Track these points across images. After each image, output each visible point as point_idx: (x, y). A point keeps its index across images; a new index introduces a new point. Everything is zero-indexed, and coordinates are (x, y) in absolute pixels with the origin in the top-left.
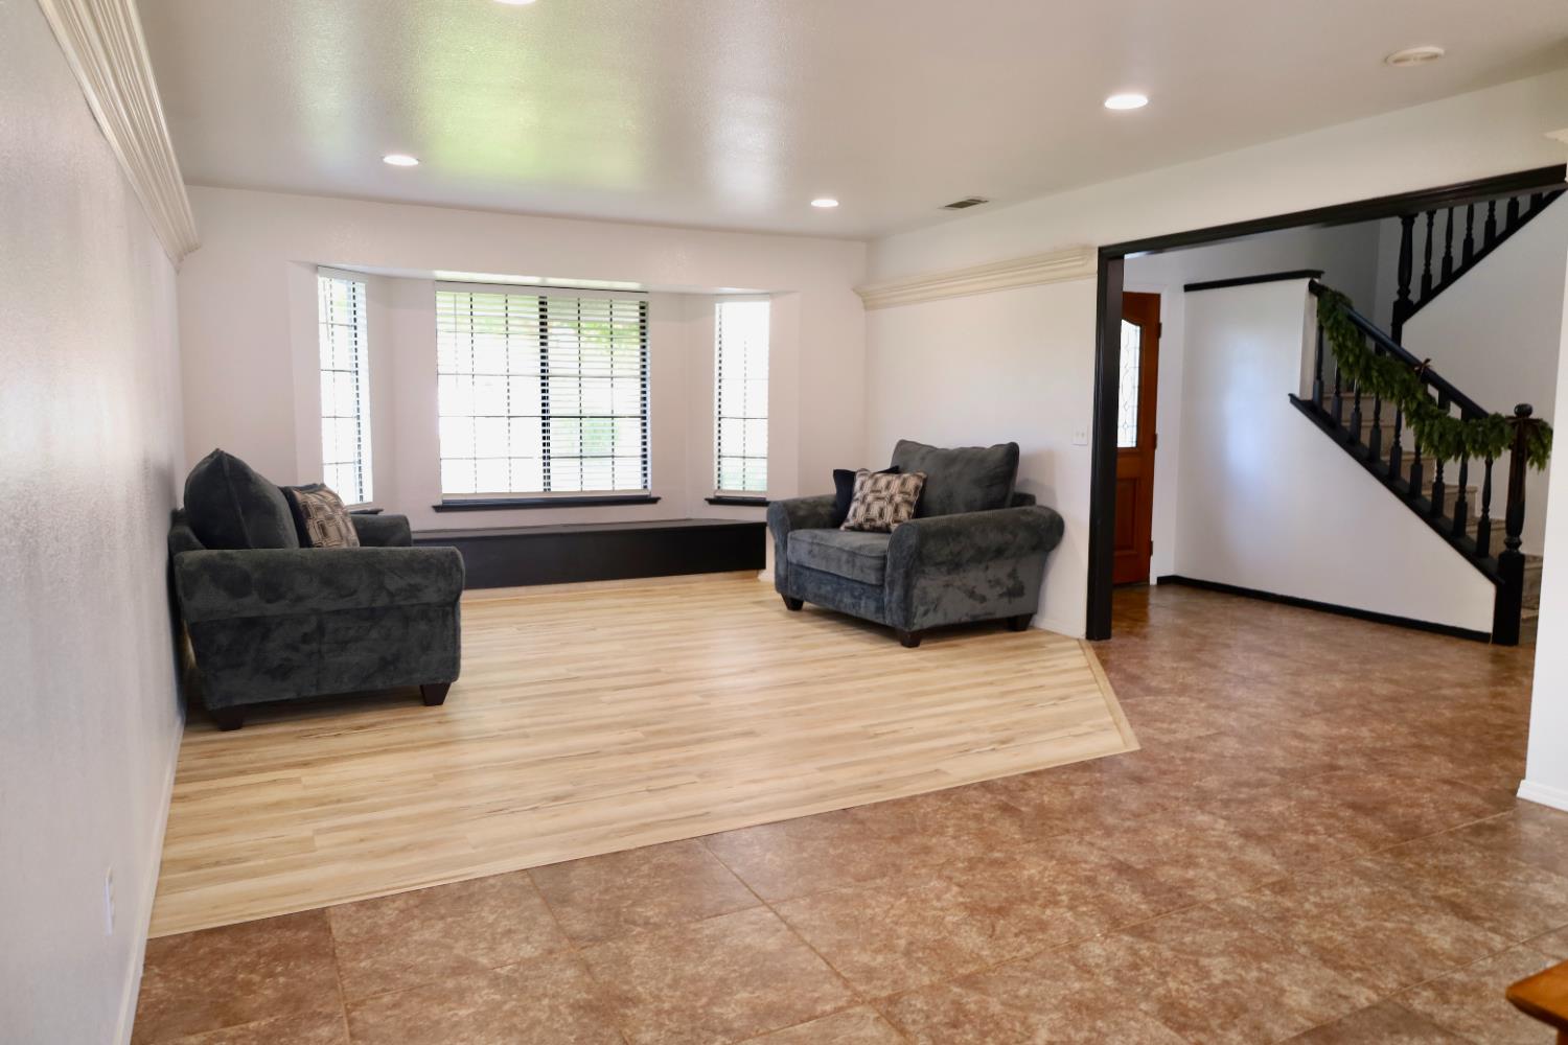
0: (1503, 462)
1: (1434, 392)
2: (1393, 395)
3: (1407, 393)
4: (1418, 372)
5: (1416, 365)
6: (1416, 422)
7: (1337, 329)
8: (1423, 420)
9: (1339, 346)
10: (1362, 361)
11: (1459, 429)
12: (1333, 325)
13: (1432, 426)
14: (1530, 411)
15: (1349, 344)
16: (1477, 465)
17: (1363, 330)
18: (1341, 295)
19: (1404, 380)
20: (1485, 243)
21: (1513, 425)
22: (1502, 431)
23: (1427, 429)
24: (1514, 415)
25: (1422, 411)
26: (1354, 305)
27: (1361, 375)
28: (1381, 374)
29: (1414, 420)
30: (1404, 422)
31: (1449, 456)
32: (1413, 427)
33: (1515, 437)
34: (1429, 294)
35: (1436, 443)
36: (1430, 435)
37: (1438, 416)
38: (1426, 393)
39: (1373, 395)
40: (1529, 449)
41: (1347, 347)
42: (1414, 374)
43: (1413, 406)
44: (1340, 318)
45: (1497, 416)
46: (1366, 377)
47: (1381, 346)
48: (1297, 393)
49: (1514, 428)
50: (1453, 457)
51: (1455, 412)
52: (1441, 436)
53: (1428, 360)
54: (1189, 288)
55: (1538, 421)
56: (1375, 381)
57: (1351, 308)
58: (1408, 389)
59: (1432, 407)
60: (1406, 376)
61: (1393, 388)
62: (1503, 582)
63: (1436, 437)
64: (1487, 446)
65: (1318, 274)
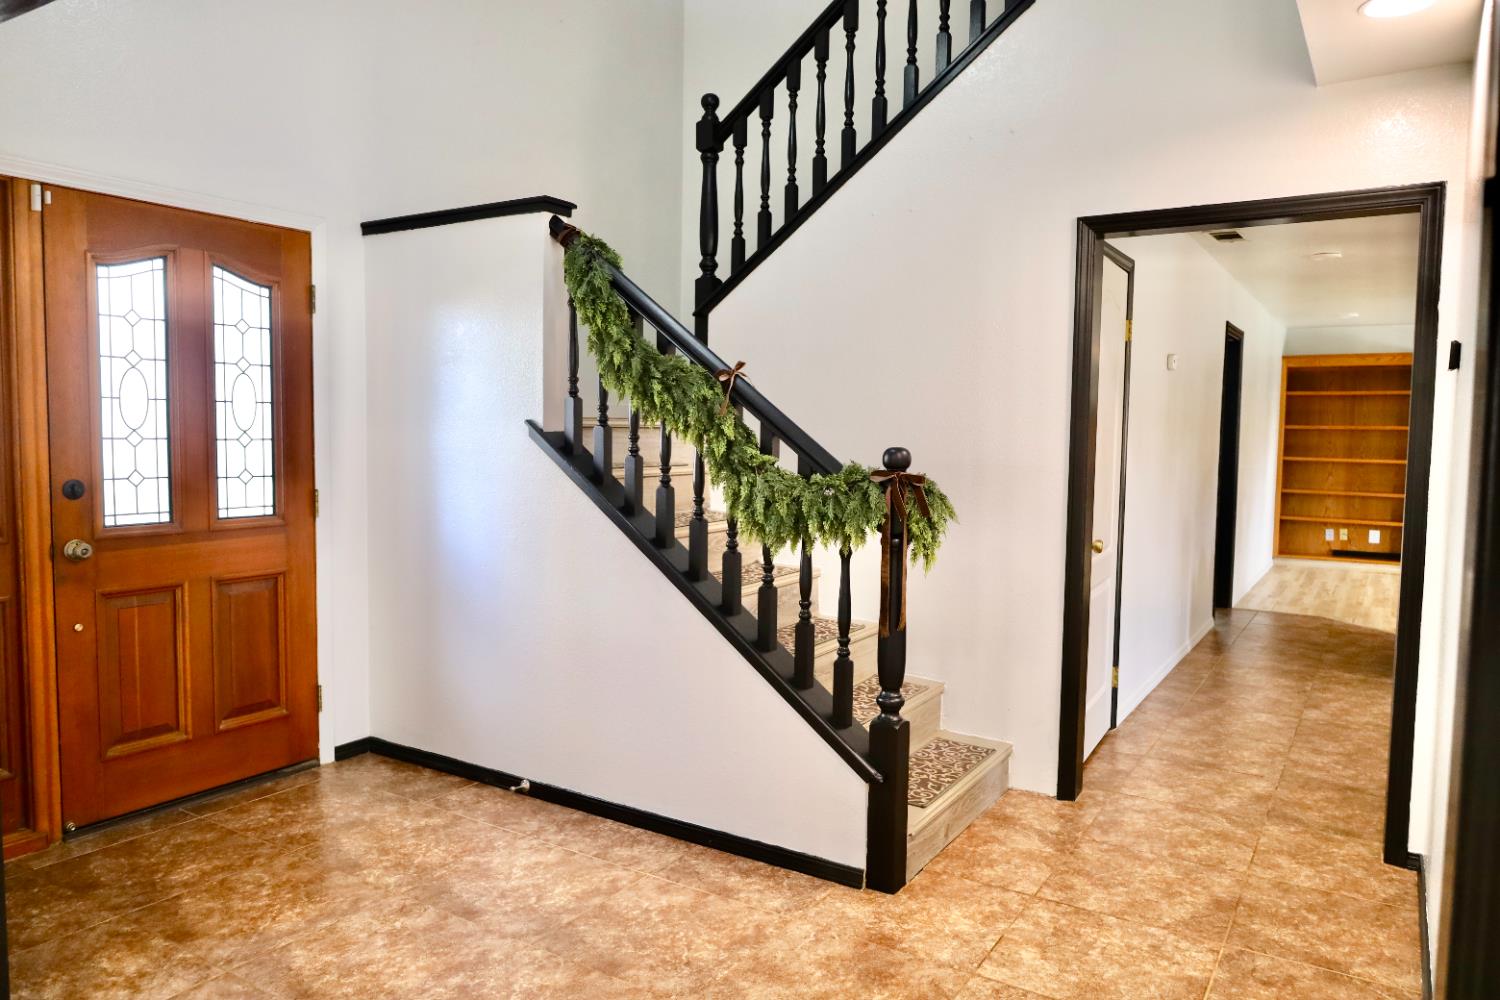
0: (869, 553)
1: (752, 423)
2: (687, 427)
3: (710, 423)
4: (725, 384)
5: (722, 372)
6: (726, 478)
7: (594, 302)
8: (738, 474)
9: (599, 334)
10: (636, 362)
11: (796, 493)
12: (586, 295)
13: (753, 485)
14: (906, 463)
15: (614, 330)
16: (826, 556)
17: (639, 310)
18: (603, 246)
19: (705, 399)
20: (814, 193)
21: (883, 486)
22: (865, 496)
23: (744, 492)
24: (883, 468)
25: (735, 458)
26: (623, 264)
27: (635, 387)
28: (667, 389)
29: (724, 473)
30: (708, 478)
31: (781, 541)
32: (722, 485)
33: (887, 510)
34: (743, 267)
35: (760, 519)
36: (750, 501)
37: (761, 468)
38: (739, 424)
39: (658, 423)
40: (909, 531)
41: (610, 336)
42: (719, 390)
43: (721, 448)
44: (597, 282)
45: (854, 470)
46: (644, 393)
47: (668, 339)
48: (540, 421)
49: (884, 492)
50: (789, 543)
51: (787, 460)
52: (768, 504)
53: (741, 365)
54: (370, 228)
55: (920, 479)
56: (657, 400)
57: (618, 268)
58: (711, 416)
59: (751, 451)
60: (708, 393)
61: (686, 413)
62: (879, 777)
63: (759, 505)
64: (843, 525)
65: (567, 208)
